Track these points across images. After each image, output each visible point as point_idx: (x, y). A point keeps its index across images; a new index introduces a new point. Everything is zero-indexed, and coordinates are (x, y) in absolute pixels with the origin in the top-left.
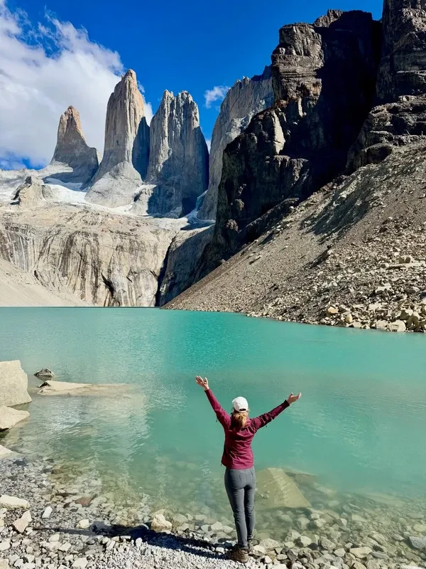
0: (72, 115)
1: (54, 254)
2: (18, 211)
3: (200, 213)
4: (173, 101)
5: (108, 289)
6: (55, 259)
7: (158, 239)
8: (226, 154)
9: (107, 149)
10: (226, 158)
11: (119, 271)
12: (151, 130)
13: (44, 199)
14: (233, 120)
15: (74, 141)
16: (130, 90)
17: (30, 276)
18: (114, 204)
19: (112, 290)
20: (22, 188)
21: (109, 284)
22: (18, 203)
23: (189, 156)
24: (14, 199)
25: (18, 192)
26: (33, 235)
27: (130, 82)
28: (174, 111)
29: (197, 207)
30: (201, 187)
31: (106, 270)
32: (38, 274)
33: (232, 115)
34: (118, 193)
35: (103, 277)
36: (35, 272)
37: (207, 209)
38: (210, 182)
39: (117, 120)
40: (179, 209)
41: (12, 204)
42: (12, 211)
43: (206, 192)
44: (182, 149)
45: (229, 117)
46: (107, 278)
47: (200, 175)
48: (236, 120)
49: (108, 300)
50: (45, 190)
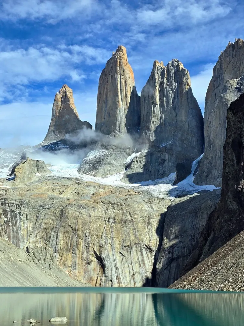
0: (66, 93)
1: (46, 229)
2: (14, 187)
3: (196, 179)
4: (163, 71)
5: (99, 266)
6: (47, 233)
7: (152, 208)
8: (230, 113)
9: (99, 122)
10: (230, 116)
11: (111, 245)
12: (142, 100)
13: (38, 174)
14: (227, 82)
15: (67, 117)
16: (121, 65)
17: (22, 253)
18: (105, 175)
19: (103, 266)
20: (18, 164)
21: (100, 259)
22: (14, 179)
23: (182, 121)
24: (10, 175)
25: (14, 168)
26: (26, 210)
27: (120, 57)
28: (165, 80)
29: (193, 172)
30: (196, 151)
31: (98, 244)
32: (30, 250)
33: (226, 77)
34: (110, 163)
35: (95, 253)
36: (27, 248)
37: (205, 174)
38: (206, 145)
39: (109, 94)
40: (173, 176)
41: (8, 180)
42: (8, 187)
43: (202, 156)
44: (174, 114)
45: (222, 79)
46: (98, 253)
47: (194, 139)
48: (231, 82)
49: (99, 278)
50: (40, 164)
